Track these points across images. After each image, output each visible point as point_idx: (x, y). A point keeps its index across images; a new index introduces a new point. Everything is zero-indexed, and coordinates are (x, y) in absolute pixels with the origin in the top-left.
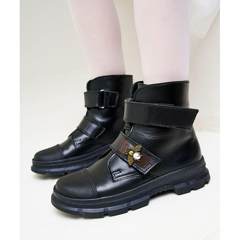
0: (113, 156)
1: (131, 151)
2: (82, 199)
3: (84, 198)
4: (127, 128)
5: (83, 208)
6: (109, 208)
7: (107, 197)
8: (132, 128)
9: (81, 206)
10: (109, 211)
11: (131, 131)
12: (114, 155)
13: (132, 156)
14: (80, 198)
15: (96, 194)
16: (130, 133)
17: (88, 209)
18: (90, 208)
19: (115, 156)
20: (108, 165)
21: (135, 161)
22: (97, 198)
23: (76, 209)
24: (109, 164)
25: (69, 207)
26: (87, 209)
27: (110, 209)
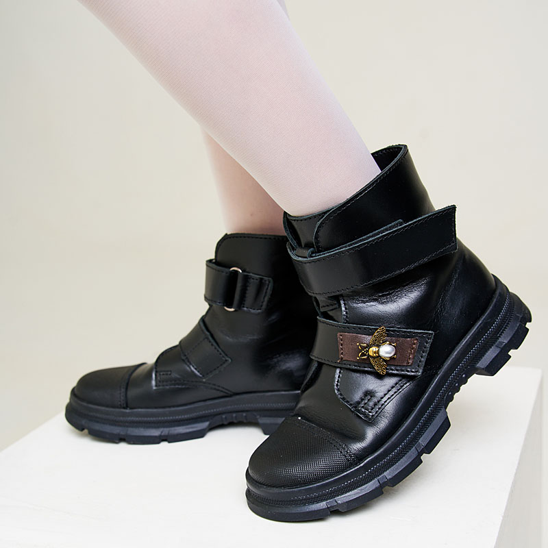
0: (337, 376)
1: (371, 349)
2: (329, 479)
3: (331, 476)
4: (331, 308)
5: (335, 496)
6: (385, 474)
7: (376, 454)
8: (342, 302)
9: (331, 494)
10: (391, 479)
11: (343, 309)
12: (338, 371)
13: (379, 356)
14: (323, 478)
15: (351, 457)
16: (344, 315)
17: (348, 494)
18: (351, 491)
19: (340, 372)
20: (339, 396)
21: (390, 362)
22: (356, 465)
23: (323, 505)
24: (341, 395)
25: (306, 507)
26: (346, 495)
27: (388, 474)
